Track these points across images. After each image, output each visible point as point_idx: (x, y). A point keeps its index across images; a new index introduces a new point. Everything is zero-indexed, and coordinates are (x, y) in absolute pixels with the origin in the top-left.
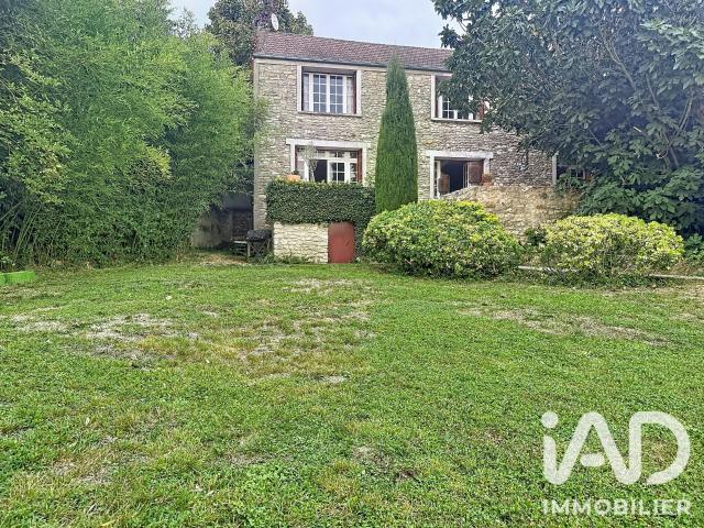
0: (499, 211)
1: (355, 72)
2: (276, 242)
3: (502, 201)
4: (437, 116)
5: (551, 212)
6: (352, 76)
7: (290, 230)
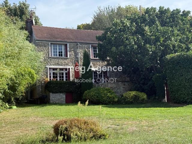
0: (114, 89)
1: (67, 44)
2: (51, 99)
3: (114, 86)
4: (92, 57)
5: (126, 89)
6: (66, 45)
7: (54, 95)
